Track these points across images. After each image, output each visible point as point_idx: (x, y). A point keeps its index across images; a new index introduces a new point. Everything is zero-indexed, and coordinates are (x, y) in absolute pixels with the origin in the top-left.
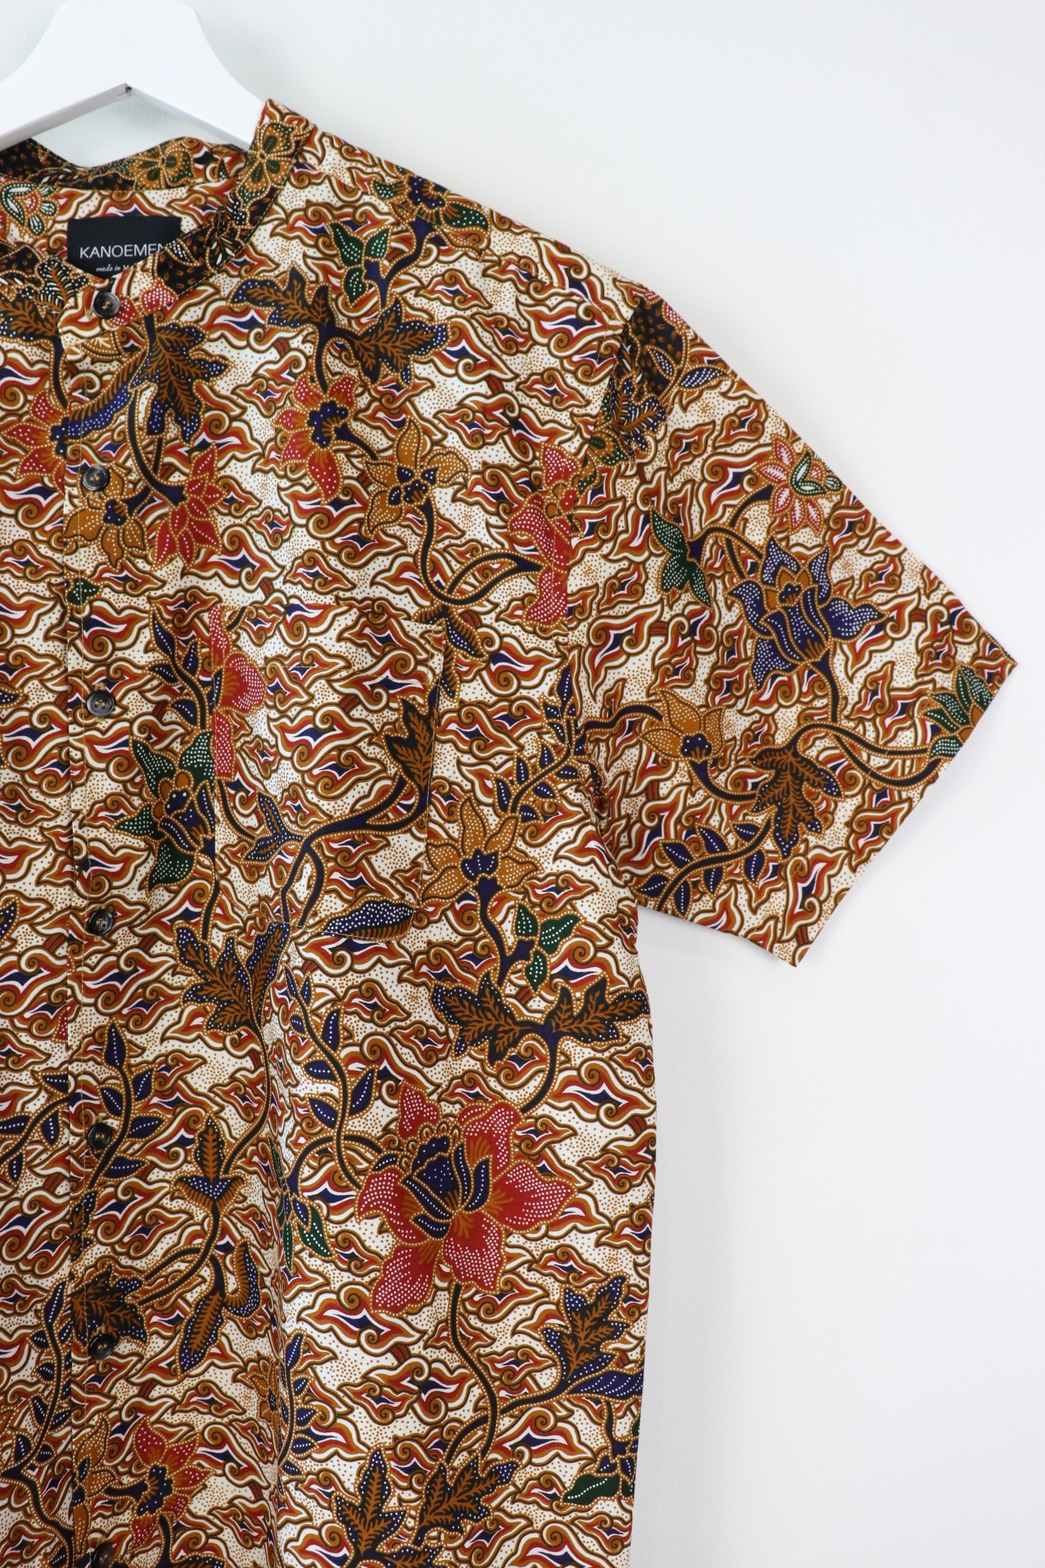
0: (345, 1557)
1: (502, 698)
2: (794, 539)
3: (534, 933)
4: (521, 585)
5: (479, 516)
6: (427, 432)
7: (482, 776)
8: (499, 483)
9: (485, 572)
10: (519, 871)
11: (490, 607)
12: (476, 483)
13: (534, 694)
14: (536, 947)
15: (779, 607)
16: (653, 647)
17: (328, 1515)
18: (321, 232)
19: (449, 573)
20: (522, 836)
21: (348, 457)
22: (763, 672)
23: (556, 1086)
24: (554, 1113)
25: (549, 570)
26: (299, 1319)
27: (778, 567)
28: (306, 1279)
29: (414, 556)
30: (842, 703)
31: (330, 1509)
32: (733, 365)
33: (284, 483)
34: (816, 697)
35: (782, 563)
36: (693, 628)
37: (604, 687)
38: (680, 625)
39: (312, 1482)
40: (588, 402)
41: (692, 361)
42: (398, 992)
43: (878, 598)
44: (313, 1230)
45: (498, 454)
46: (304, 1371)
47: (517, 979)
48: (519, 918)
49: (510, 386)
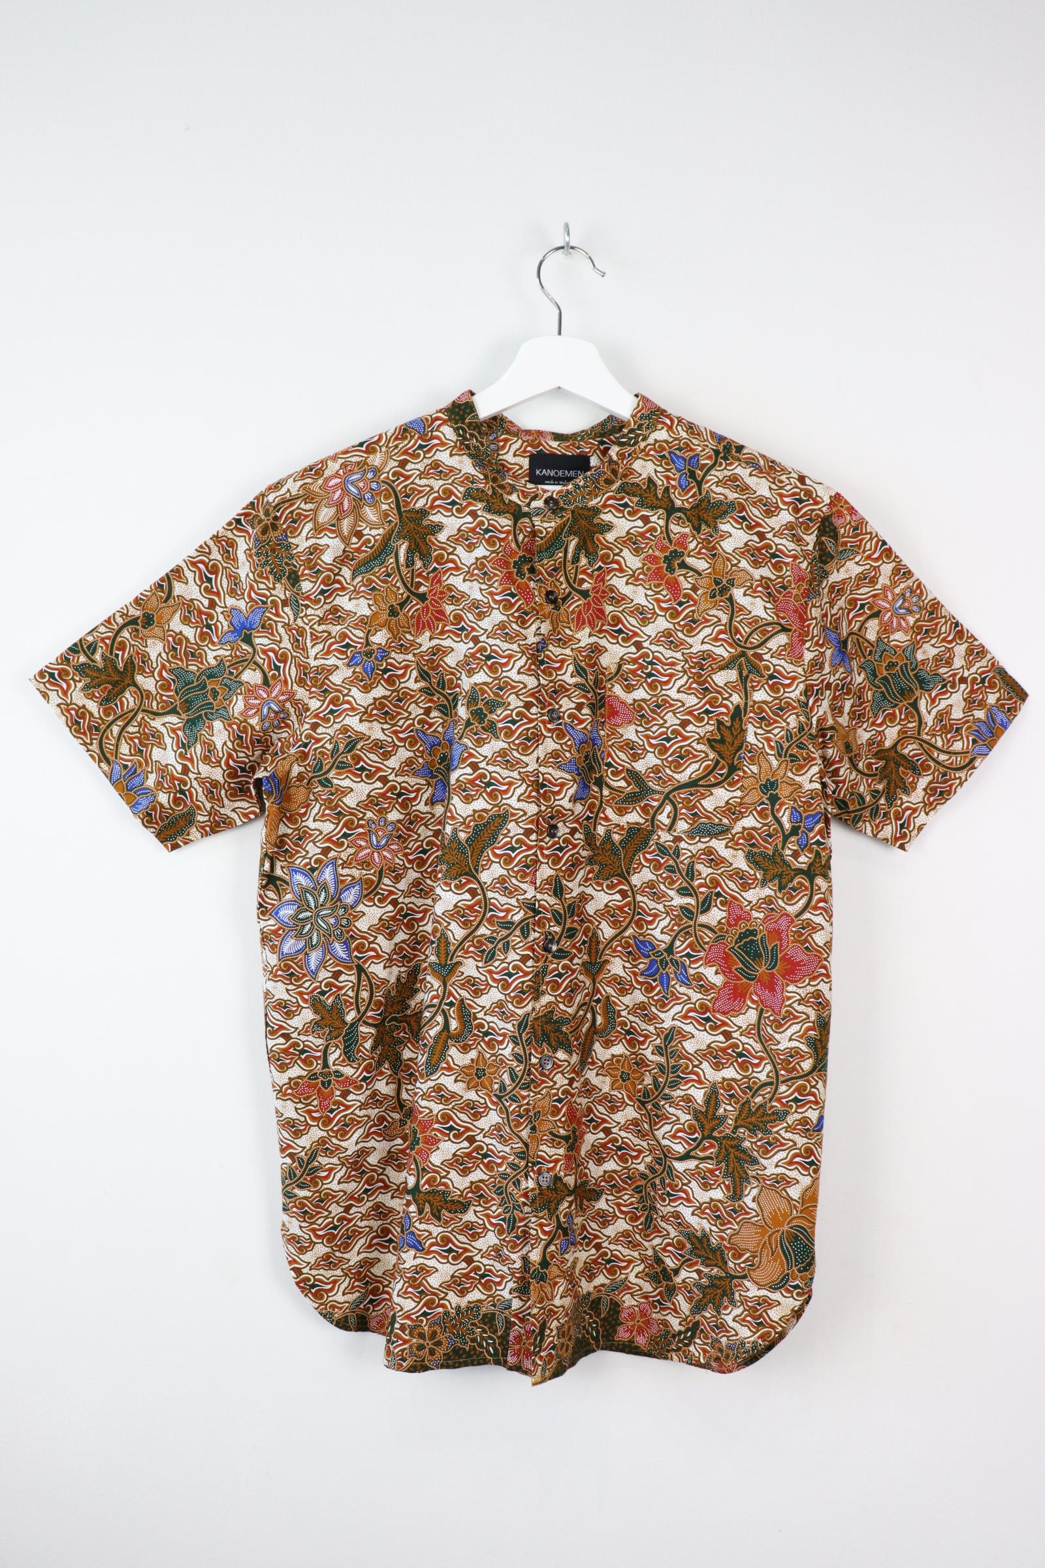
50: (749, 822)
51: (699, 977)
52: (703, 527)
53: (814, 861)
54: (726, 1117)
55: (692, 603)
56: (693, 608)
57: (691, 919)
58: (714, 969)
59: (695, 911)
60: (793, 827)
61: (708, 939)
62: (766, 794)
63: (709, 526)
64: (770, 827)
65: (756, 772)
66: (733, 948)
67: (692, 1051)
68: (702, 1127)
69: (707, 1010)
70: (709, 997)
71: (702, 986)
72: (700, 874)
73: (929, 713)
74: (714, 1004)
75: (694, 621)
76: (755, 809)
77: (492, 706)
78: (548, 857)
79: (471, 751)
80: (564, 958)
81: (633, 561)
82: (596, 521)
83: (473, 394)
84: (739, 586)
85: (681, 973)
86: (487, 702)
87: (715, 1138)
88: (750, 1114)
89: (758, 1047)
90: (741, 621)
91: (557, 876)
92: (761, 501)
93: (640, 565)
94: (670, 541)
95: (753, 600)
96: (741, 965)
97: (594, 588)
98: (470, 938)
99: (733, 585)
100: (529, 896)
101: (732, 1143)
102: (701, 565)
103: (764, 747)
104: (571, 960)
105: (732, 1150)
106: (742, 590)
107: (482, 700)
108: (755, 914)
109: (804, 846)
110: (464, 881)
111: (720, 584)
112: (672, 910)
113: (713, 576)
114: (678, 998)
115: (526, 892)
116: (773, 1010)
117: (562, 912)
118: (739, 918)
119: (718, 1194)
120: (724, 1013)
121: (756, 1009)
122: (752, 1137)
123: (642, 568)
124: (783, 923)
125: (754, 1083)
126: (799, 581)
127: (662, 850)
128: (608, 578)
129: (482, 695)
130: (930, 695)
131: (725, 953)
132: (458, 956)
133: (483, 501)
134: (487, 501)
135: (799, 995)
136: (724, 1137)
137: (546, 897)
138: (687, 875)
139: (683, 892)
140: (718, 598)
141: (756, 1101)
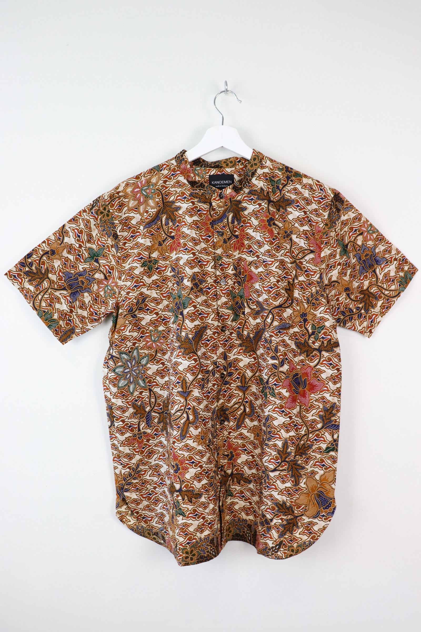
0: (279, 462)
1: (308, 280)
2: (368, 243)
3: (316, 329)
4: (312, 256)
5: (302, 241)
6: (290, 223)
7: (304, 296)
8: (307, 234)
9: (304, 253)
10: (312, 316)
11: (305, 260)
12: (302, 234)
13: (315, 279)
14: (316, 332)
15: (364, 258)
16: (338, 268)
17: (275, 453)
18: (267, 179)
19: (296, 253)
20: (312, 309)
21: (275, 229)
22: (361, 273)
23: (321, 362)
24: (321, 367)
25: (317, 252)
26: (269, 412)
27: (364, 250)
28: (270, 403)
29: (289, 250)
30: (378, 280)
31: (276, 452)
32: (355, 206)
33: (262, 235)
34: (373, 278)
35: (365, 249)
36: (346, 264)
37: (328, 277)
38: (344, 263)
39: (272, 446)
40: (325, 216)
41: (346, 205)
42: (289, 342)
43: (386, 256)
44: (272, 392)
45: (306, 228)
46: (270, 423)
47: (312, 339)
48: (312, 326)
49: (308, 213)
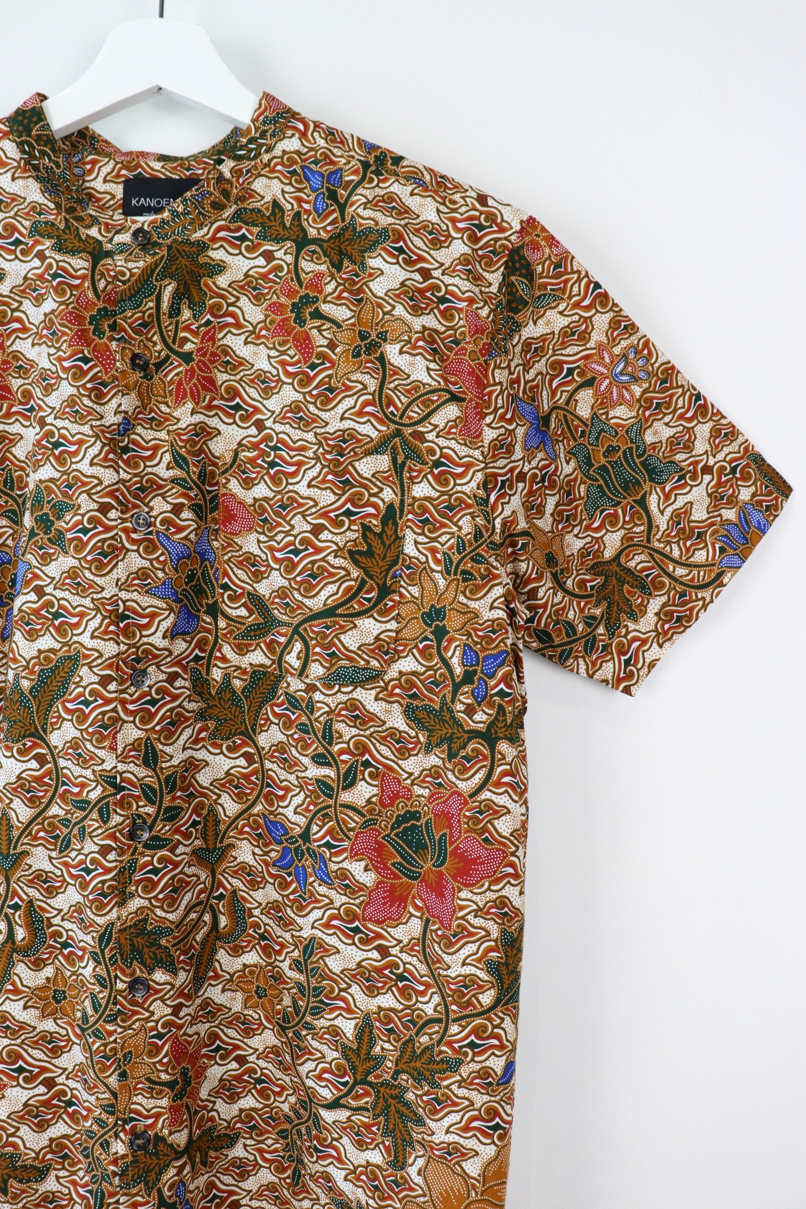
50: (407, 664)
51: (344, 875)
52: (346, 263)
53: (496, 719)
54: (384, 1058)
55: (328, 365)
56: (330, 372)
57: (330, 797)
58: (363, 864)
59: (335, 786)
60: (466, 671)
61: (354, 825)
62: (430, 626)
63: (354, 262)
64: (436, 671)
65: (417, 595)
66: (388, 835)
67: (337, 970)
68: (354, 1068)
69: (355, 917)
70: (357, 901)
71: (347, 886)
72: (341, 737)
73: (662, 513)
74: (364, 910)
75: (331, 390)
76: (416, 646)
77: (60, 510)
78: (133, 713)
79: (36, 570)
80: (161, 847)
81: (252, 313)
82: (202, 260)
83: (43, 98)
84: (394, 341)
85: (320, 869)
86: (54, 505)
87: (370, 1084)
88: (414, 1057)
89: (423, 969)
90: (396, 388)
91: (148, 738)
92: (425, 228)
93: (262, 317)
94: (300, 283)
95: (412, 359)
96: (399, 859)
97: (199, 350)
98: (39, 820)
99: (385, 340)
100: (107, 766)
101: (393, 1092)
102: (342, 313)
103: (427, 561)
104: (172, 850)
105: (393, 1102)
106: (398, 346)
107: (49, 502)
108: (418, 791)
109: (482, 699)
110: (29, 744)
111: (367, 338)
112: (306, 784)
113: (357, 329)
114: (317, 901)
115: (103, 761)
116: (441, 922)
117: (157, 787)
118: (396, 796)
119: (376, 1157)
120: (378, 922)
121: (421, 918)
122: (416, 1088)
123: (265, 321)
124: (454, 804)
125: (419, 1016)
126: (476, 332)
127: (293, 702)
128: (220, 336)
129: (48, 496)
130: (663, 489)
131: (377, 842)
132: (23, 844)
133: (52, 237)
134: (58, 237)
135: (476, 904)
136: (382, 1084)
137: (132, 767)
138: (324, 737)
139: (320, 760)
140: (363, 357)
141: (421, 1040)
